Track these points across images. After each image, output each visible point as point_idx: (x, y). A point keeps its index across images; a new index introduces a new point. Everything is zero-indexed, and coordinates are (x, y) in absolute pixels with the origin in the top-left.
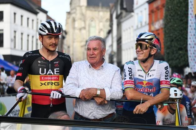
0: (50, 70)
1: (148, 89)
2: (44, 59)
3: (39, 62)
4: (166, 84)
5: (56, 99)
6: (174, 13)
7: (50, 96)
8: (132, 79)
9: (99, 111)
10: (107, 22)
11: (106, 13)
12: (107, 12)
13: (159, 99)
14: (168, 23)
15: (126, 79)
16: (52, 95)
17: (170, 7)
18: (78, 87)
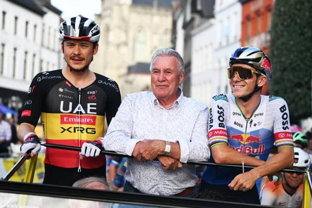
0: (79, 105)
1: (250, 148)
2: (70, 85)
3: (61, 90)
4: (286, 137)
5: (90, 157)
6: (289, 21)
7: (80, 151)
8: (224, 127)
9: (167, 183)
10: (166, 34)
11: (164, 18)
12: (167, 16)
13: (277, 165)
14: (278, 38)
15: (212, 126)
16: (83, 149)
17: (282, 9)
18: (132, 138)
